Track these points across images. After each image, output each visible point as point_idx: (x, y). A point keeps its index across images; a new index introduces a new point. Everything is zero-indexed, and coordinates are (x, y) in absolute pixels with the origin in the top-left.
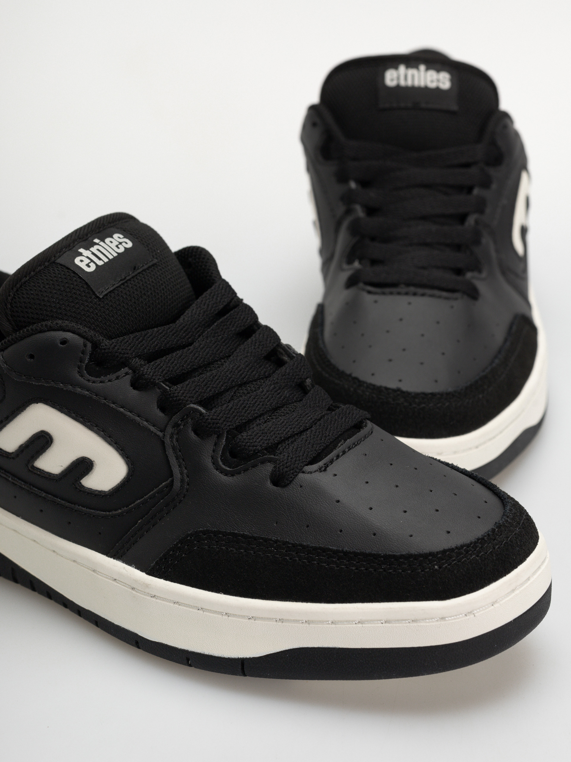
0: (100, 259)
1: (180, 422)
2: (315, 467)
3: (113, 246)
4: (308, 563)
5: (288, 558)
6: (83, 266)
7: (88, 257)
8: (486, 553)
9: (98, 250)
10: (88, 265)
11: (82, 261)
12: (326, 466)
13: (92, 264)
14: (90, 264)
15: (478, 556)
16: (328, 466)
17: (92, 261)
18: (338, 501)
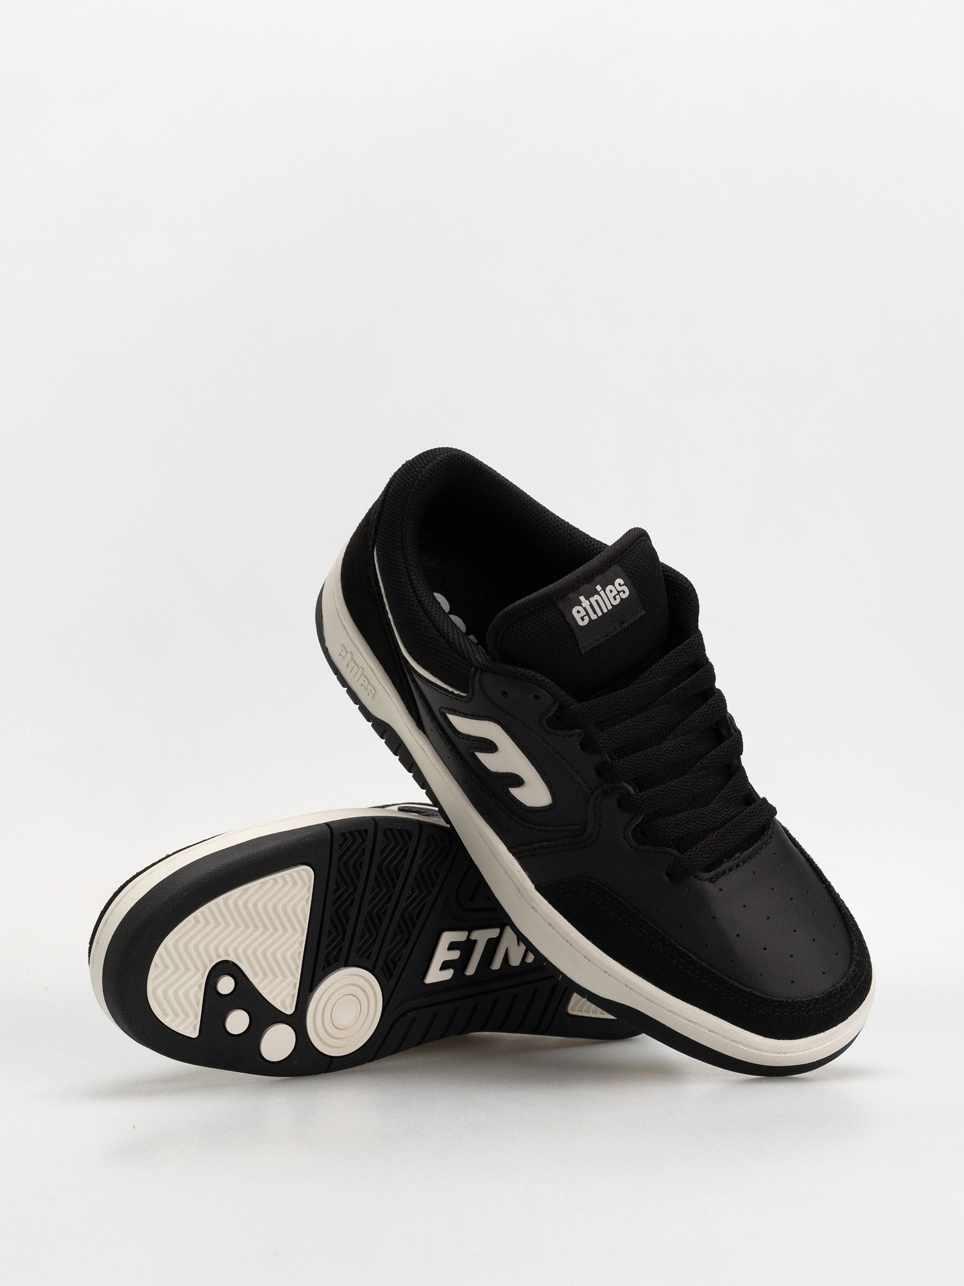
0: (595, 612)
1: (609, 790)
2: (707, 875)
3: (611, 596)
4: (669, 959)
5: (654, 946)
6: (578, 617)
7: (585, 609)
8: (815, 1013)
9: (597, 601)
10: (582, 619)
11: (578, 612)
12: (717, 877)
13: (586, 618)
14: (585, 618)
15: (807, 1013)
16: (718, 878)
17: (588, 614)
18: (714, 918)
